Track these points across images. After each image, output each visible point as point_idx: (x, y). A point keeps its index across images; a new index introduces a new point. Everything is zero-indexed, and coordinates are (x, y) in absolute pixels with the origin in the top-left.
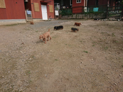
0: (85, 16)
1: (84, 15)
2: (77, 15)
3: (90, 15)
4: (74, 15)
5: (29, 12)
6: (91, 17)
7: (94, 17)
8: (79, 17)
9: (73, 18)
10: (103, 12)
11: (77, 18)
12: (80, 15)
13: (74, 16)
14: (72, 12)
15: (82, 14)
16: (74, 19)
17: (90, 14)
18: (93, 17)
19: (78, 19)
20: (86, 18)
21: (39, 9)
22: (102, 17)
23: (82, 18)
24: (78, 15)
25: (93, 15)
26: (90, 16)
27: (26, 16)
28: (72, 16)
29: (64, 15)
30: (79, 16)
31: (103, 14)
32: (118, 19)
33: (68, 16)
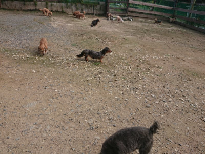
0: (67, 7)
1: (63, 4)
2: (47, 4)
3: (76, 5)
4: (39, 3)
8: (54, 9)
9: (38, 8)
10: (99, 4)
12: (55, 4)
15: (58, 2)
17: (77, 3)
20: (69, 11)
23: (61, 10)
24: (50, 3)
26: (77, 9)
28: (35, 5)
30: (52, 5)
31: (99, 8)
32: (129, 18)
33: (24, 4)
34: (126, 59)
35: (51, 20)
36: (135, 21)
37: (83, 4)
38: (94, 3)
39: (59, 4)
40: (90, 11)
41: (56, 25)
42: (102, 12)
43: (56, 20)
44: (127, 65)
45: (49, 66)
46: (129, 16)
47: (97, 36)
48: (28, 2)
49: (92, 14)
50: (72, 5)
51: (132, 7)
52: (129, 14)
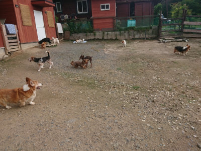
0: (120, 35)
1: (117, 33)
2: (104, 33)
3: (129, 32)
4: (97, 33)
5: (12, 28)
6: (131, 37)
7: (137, 36)
8: (109, 37)
9: (96, 38)
10: (151, 28)
11: (105, 38)
12: (110, 33)
13: (99, 35)
14: (93, 27)
16: (98, 40)
18: (134, 36)
19: (108, 40)
20: (122, 38)
21: (30, 20)
22: (150, 36)
23: (115, 38)
24: (106, 33)
25: (135, 33)
26: (129, 35)
27: (6, 38)
28: (95, 35)
29: (75, 32)
30: (108, 34)
31: (151, 32)
32: (184, 39)
33: (86, 35)
34: (170, 85)
35: (104, 48)
36: (192, 42)
37: (135, 30)
38: (146, 28)
39: (113, 32)
40: (142, 36)
41: (108, 52)
42: (154, 36)
43: (109, 47)
44: (170, 90)
45: (93, 87)
46: (184, 37)
47: (143, 59)
48: (89, 34)
49: (144, 39)
50: (125, 32)
51: (188, 28)
52: (184, 35)
